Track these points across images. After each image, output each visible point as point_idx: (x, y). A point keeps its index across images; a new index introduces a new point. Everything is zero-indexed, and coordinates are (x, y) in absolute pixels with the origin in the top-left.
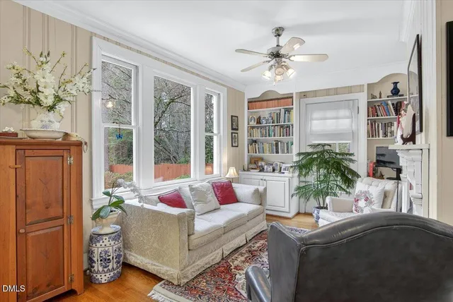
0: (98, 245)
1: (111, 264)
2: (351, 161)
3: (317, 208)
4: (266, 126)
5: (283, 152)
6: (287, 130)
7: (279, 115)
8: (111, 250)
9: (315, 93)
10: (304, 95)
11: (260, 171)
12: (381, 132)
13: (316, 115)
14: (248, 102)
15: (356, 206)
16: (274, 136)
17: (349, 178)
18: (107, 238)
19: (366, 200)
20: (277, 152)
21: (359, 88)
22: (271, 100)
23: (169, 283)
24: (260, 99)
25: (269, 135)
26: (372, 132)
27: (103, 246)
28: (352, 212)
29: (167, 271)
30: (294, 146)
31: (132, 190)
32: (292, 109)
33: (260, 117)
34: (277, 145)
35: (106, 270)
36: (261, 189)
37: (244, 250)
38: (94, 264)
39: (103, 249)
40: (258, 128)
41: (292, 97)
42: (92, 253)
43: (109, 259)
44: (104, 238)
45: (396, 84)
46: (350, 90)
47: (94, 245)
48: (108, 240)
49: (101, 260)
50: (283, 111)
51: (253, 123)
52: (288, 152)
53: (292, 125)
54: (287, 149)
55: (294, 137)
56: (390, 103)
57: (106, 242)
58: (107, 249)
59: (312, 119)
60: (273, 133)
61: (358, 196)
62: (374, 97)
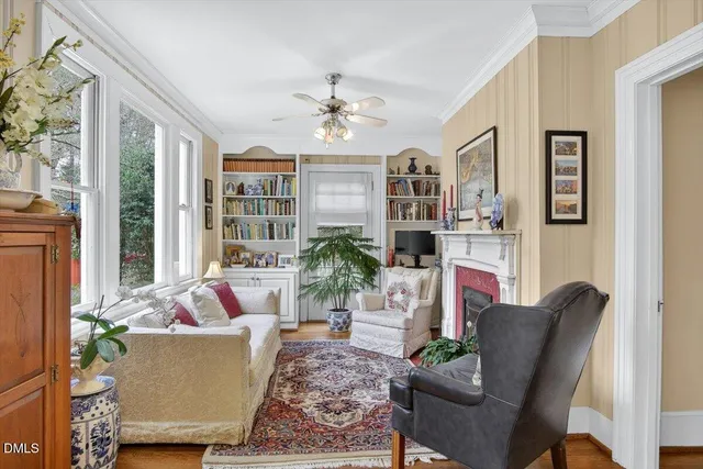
0: (87, 416)
1: (110, 446)
2: (369, 248)
3: (334, 310)
4: (253, 199)
5: (280, 237)
6: (286, 205)
7: (273, 185)
8: (110, 421)
9: (321, 159)
10: (307, 159)
11: (246, 267)
12: (400, 213)
13: (323, 188)
14: (224, 160)
15: (391, 301)
16: (267, 214)
17: (370, 268)
18: (103, 398)
19: (403, 293)
20: (272, 237)
21: (376, 160)
22: (262, 160)
23: (221, 447)
24: (245, 157)
25: (259, 213)
26: (392, 214)
27: (97, 415)
28: (383, 309)
29: (218, 428)
30: (297, 229)
31: (150, 305)
32: (295, 176)
33: (242, 185)
34: (271, 227)
35: (102, 460)
36: (276, 291)
37: (279, 379)
38: (78, 456)
39: (96, 422)
40: (240, 200)
41: (294, 161)
42: (74, 433)
43: (108, 438)
44: (98, 400)
45: (413, 159)
46: (363, 160)
47: (77, 419)
48: (105, 402)
49: (94, 444)
50: (280, 179)
51: (231, 193)
52: (288, 238)
53: (294, 199)
54: (287, 233)
55: (297, 216)
56: (409, 181)
57: (103, 407)
58: (104, 420)
59: (317, 193)
60: (264, 211)
61: (391, 289)
62: (392, 172)
